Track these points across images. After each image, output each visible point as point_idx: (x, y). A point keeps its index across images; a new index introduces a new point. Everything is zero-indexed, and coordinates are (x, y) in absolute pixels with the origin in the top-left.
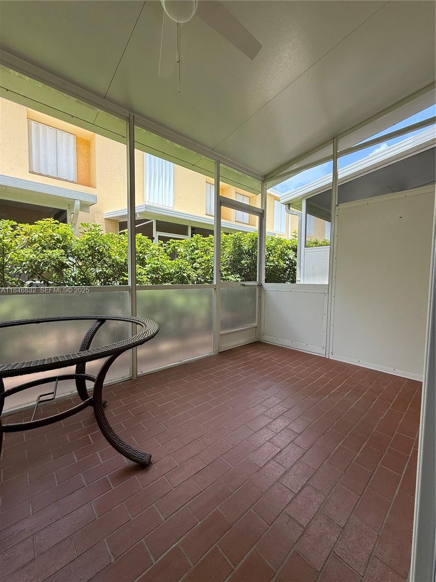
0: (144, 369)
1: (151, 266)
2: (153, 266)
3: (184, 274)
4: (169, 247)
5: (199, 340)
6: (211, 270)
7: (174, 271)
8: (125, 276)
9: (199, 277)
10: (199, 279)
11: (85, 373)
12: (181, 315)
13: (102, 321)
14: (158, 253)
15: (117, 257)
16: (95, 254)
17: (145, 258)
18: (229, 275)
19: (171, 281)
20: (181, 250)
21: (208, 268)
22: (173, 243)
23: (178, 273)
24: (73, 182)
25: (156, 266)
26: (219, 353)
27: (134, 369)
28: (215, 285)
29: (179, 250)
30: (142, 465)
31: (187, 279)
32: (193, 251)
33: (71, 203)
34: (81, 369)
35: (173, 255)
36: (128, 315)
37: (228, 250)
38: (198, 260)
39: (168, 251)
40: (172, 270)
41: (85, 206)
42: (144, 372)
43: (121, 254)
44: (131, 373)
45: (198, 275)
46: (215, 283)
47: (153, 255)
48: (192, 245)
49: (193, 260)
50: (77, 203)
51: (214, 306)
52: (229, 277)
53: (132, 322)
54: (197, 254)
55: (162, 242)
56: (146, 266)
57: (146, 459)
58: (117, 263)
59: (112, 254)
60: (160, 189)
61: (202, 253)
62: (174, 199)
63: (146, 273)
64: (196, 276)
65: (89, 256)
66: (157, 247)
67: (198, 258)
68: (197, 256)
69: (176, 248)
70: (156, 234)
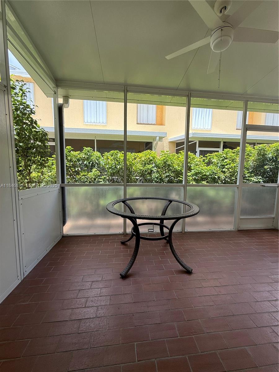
0: (188, 229)
1: (195, 172)
2: (196, 171)
3: (215, 176)
4: (206, 159)
5: (223, 219)
6: (236, 173)
7: (209, 174)
8: (180, 177)
9: (226, 178)
10: (226, 179)
11: (163, 224)
12: (212, 202)
13: (171, 201)
14: (199, 163)
15: (177, 167)
16: (166, 166)
17: (191, 166)
18: (251, 177)
19: (207, 180)
20: (215, 160)
21: (234, 172)
22: (210, 156)
23: (211, 175)
24: (154, 125)
25: (197, 171)
26: (238, 230)
27: (183, 228)
28: (238, 185)
29: (213, 161)
30: (188, 272)
31: (217, 179)
32: (223, 160)
33: (154, 138)
34: (162, 222)
35: (209, 163)
36: (182, 200)
37: (252, 158)
38: (226, 166)
39: (206, 161)
40: (208, 174)
41: (161, 138)
42: (188, 231)
43: (179, 165)
44: (182, 229)
45: (226, 176)
46: (238, 184)
47: (197, 165)
48: (222, 156)
49: (223, 166)
50: (158, 138)
51: (236, 199)
52: (252, 178)
53: (184, 204)
54: (226, 162)
55: (202, 156)
56: (192, 171)
57: (190, 270)
58: (176, 170)
59: (174, 165)
60: (202, 117)
61: (230, 161)
62: (212, 123)
63: (191, 175)
64: (224, 177)
65: (163, 167)
66: (199, 160)
67: (226, 165)
68: (226, 163)
69: (211, 159)
70: (198, 149)
